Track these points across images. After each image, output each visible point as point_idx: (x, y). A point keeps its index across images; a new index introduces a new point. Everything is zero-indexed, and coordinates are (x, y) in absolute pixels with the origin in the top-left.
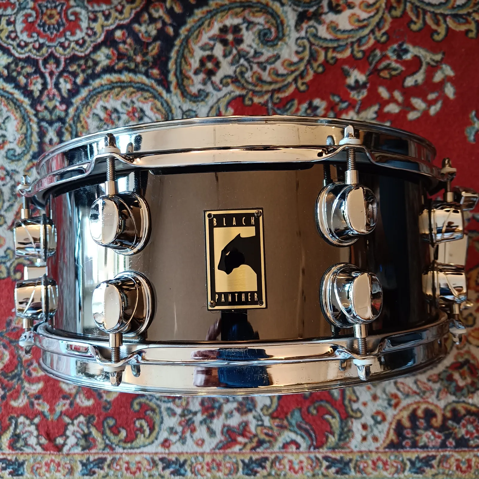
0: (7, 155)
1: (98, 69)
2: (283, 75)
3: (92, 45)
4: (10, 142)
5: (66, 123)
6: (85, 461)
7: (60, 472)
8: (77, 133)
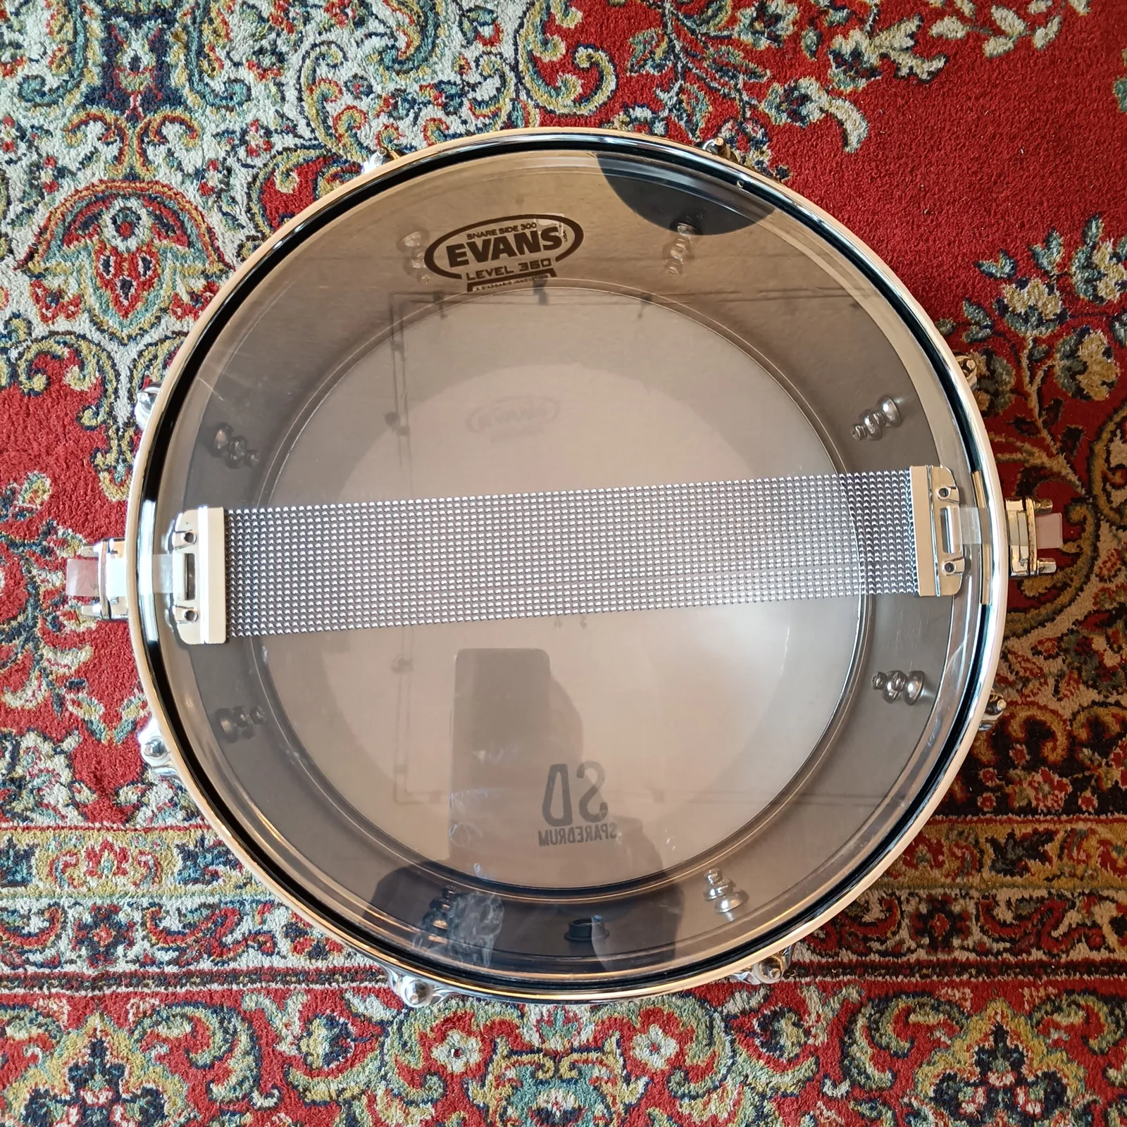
0: (20, 91)
4: (31, 60)
5: (175, 20)
6: (191, 847)
7: (125, 873)
8: (201, 46)
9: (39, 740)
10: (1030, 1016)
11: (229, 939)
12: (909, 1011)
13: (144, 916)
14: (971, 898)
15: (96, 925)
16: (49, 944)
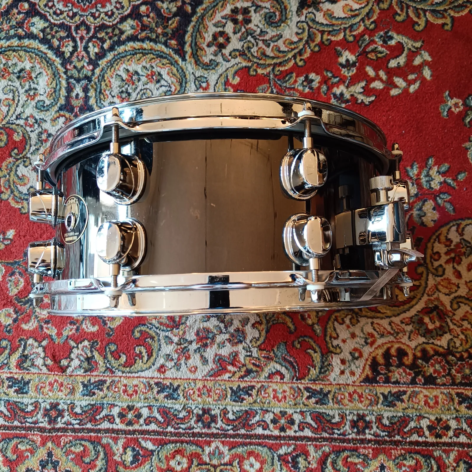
0: (36, 105)
1: (124, 37)
2: (284, 52)
3: (119, 16)
4: (40, 95)
5: (92, 80)
6: (86, 383)
7: (62, 391)
8: (101, 90)
9: (34, 341)
10: (394, 461)
11: (98, 417)
12: (348, 457)
13: (68, 407)
14: (374, 415)
15: (51, 409)
16: (34, 415)
